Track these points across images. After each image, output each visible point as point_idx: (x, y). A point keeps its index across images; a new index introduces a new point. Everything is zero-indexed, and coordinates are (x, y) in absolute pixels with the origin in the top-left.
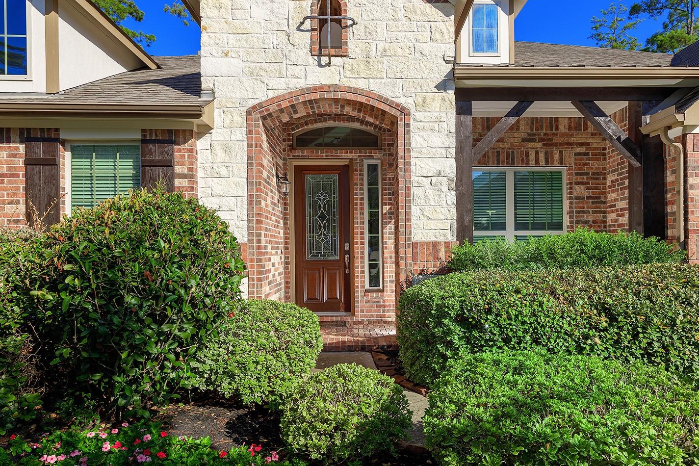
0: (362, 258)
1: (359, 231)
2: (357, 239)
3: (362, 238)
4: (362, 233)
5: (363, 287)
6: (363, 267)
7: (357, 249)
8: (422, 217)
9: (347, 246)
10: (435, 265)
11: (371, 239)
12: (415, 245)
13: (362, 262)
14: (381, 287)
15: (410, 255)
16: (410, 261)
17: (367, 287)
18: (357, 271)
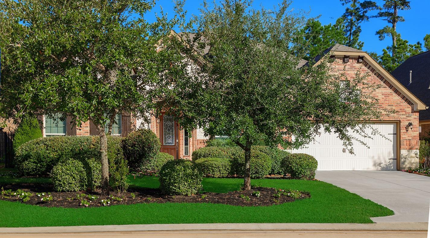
0: (183, 145)
1: (181, 135)
2: (181, 138)
3: (182, 138)
4: (182, 136)
5: (183, 155)
6: (183, 148)
7: (181, 142)
8: (200, 132)
9: (177, 141)
10: (203, 146)
11: (185, 138)
12: (198, 140)
13: (183, 146)
14: (189, 155)
15: (196, 143)
16: (196, 145)
17: (184, 155)
18: (181, 149)
